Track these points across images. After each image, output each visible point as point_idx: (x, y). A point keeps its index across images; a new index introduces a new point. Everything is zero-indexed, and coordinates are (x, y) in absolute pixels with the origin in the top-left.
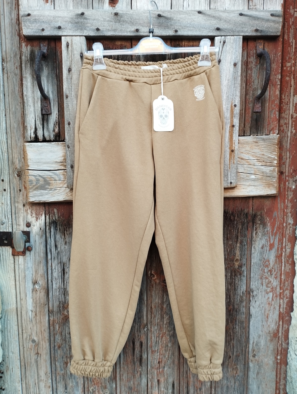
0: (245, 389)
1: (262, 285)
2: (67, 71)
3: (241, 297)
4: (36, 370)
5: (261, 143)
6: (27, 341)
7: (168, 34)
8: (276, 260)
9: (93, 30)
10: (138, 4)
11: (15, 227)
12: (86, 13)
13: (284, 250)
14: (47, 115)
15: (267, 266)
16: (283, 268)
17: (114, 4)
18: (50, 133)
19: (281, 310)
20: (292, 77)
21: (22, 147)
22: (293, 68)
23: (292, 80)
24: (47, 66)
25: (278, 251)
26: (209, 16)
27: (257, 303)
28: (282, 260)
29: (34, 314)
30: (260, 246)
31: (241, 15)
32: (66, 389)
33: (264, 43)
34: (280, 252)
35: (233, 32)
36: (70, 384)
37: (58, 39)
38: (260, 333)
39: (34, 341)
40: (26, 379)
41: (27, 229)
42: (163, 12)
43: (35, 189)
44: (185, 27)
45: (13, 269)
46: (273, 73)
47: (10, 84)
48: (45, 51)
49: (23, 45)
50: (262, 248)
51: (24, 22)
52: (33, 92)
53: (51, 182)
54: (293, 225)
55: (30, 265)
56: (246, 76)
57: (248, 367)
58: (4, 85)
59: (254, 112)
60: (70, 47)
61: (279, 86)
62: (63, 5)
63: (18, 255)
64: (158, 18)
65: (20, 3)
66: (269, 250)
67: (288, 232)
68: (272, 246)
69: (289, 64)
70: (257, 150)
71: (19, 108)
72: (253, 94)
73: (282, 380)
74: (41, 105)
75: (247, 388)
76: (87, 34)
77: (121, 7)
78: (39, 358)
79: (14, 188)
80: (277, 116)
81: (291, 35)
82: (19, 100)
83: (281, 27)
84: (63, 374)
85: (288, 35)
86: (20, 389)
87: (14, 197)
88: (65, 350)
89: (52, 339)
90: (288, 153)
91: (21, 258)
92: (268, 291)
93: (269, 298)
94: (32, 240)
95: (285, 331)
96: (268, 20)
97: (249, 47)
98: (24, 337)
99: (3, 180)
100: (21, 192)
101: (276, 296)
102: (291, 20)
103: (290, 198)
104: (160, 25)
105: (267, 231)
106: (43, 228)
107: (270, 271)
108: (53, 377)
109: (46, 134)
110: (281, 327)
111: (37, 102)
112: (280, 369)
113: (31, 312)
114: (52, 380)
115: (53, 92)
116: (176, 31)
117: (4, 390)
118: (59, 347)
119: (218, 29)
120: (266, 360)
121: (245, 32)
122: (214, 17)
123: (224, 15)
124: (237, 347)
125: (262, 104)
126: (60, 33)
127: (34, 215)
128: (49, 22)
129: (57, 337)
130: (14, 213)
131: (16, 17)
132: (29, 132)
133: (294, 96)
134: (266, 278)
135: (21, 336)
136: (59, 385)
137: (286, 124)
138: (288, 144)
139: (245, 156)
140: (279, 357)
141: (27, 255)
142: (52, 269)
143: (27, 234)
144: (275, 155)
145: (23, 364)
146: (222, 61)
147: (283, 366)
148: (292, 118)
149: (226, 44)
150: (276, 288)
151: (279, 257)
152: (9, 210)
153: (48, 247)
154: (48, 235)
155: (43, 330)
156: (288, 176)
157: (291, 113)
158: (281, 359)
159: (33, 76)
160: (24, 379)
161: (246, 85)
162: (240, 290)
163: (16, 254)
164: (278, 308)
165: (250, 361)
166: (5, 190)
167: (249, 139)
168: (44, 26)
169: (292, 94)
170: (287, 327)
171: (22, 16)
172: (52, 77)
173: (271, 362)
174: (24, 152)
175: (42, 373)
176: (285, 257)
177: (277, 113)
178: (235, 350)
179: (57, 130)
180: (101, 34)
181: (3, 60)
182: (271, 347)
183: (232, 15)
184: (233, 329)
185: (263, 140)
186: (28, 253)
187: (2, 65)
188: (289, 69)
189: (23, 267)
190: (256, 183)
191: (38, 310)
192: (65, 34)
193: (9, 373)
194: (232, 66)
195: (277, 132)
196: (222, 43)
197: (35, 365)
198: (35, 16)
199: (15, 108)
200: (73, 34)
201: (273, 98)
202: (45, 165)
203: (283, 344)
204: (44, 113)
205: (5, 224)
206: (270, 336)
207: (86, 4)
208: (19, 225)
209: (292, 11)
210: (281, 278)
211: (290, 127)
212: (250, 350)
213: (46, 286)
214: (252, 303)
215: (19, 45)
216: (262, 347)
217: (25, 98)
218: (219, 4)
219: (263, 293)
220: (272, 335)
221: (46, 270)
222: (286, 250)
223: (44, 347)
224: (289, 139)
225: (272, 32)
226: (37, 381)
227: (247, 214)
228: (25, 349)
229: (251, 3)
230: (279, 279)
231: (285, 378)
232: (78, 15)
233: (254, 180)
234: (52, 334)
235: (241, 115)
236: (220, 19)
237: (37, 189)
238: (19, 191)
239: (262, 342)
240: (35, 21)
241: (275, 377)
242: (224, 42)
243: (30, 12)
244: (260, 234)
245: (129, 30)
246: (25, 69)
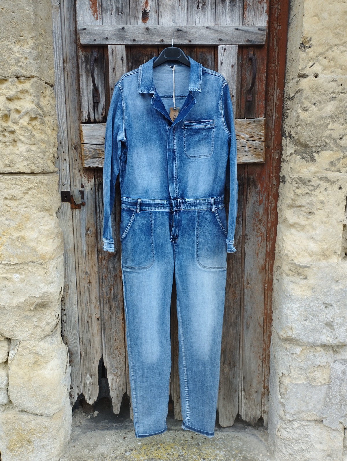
0: (242, 309)
1: (254, 231)
2: (112, 71)
3: (239, 240)
4: (88, 295)
5: (252, 124)
6: (82, 273)
7: (184, 43)
8: (264, 212)
9: (131, 40)
10: (163, 21)
11: (72, 187)
12: (126, 28)
13: (270, 205)
14: (97, 103)
15: (258, 217)
16: (269, 218)
17: (146, 20)
18: (98, 117)
19: (268, 250)
20: (276, 75)
21: (78, 127)
22: (276, 68)
23: (276, 77)
24: (97, 66)
25: (265, 206)
26: (214, 30)
27: (250, 244)
28: (268, 212)
29: (87, 253)
30: (253, 202)
31: (237, 29)
32: (110, 309)
33: (254, 50)
34: (266, 206)
35: (231, 41)
36: (114, 305)
37: (105, 47)
38: (252, 267)
39: (86, 273)
40: (81, 302)
41: (82, 189)
42: (181, 27)
43: (88, 159)
44: (196, 38)
45: (72, 219)
46: (261, 72)
47: (69, 79)
48: (96, 55)
49: (80, 50)
50: (254, 203)
51: (81, 34)
52: (87, 86)
53: (100, 153)
54: (276, 186)
55: (84, 216)
56: (241, 75)
57: (244, 293)
58: (64, 80)
59: (247, 101)
60: (114, 53)
61: (265, 82)
62: (109, 22)
63: (75, 209)
64: (177, 32)
65: (77, 19)
66: (259, 205)
67: (273, 191)
68: (261, 202)
69: (273, 65)
70: (249, 130)
71: (75, 97)
72: (247, 88)
73: (269, 303)
74: (93, 95)
75: (243, 308)
76: (126, 43)
77: (151, 22)
78: (90, 286)
79: (72, 158)
80: (264, 104)
81: (275, 43)
82: (76, 92)
83: (265, 39)
84: (108, 298)
85: (273, 43)
86: (77, 309)
87: (72, 165)
88: (110, 279)
89: (101, 271)
90: (273, 132)
91: (77, 211)
92: (258, 235)
93: (258, 241)
94: (85, 197)
95: (271, 265)
96: (256, 33)
97: (243, 53)
98: (80, 270)
99: (64, 152)
100: (77, 161)
101: (264, 239)
102: (275, 32)
103: (274, 165)
104: (179, 37)
105: (258, 190)
106: (93, 188)
107: (260, 220)
108: (101, 300)
109: (96, 117)
110: (268, 262)
111: (90, 93)
112: (268, 294)
113: (84, 251)
114: (100, 303)
115: (101, 86)
116: (190, 41)
117: (64, 310)
118: (106, 277)
119: (220, 40)
120: (257, 287)
121: (240, 42)
122: (217, 31)
123: (225, 30)
124: (235, 277)
125: (252, 95)
126: (107, 43)
127: (86, 179)
128: (99, 35)
129: (104, 270)
130: (72, 177)
131: (73, 30)
132: (84, 115)
133: (277, 89)
134: (257, 226)
135: (77, 269)
136: (105, 306)
137: (271, 110)
138: (273, 125)
139: (242, 134)
140: (266, 285)
141: (81, 209)
142: (100, 219)
143: (82, 193)
144: (262, 132)
145: (79, 290)
146: (223, 63)
147: (269, 292)
148: (276, 105)
149: (226, 51)
150: (264, 233)
151: (266, 210)
152: (68, 174)
153: (97, 203)
154: (97, 194)
155: (93, 265)
156: (273, 149)
157: (275, 102)
158: (268, 287)
159: (87, 74)
160: (79, 302)
161: (241, 81)
162: (238, 234)
163: (74, 208)
164: (265, 248)
165: (245, 288)
166: (65, 160)
167: (244, 121)
168: (96, 37)
169: (276, 87)
170: (272, 262)
171: (80, 30)
172: (100, 75)
173: (260, 289)
174: (80, 130)
175: (93, 297)
176: (271, 210)
177: (264, 102)
178: (234, 279)
179: (104, 114)
180: (137, 43)
181: (64, 61)
182: (260, 277)
183: (230, 29)
184: (233, 263)
185: (254, 122)
186: (82, 207)
187: (63, 65)
188: (273, 68)
189: (78, 217)
190: (249, 154)
191: (90, 249)
192: (111, 43)
193: (68, 297)
194: (231, 67)
195: (264, 115)
196: (223, 49)
197: (87, 291)
198: (89, 30)
199: (73, 98)
200: (117, 43)
201: (260, 91)
202: (96, 140)
203: (270, 275)
204: (95, 101)
205: (65, 186)
206: (260, 269)
207: (125, 20)
208: (76, 186)
209: (275, 25)
210: (267, 226)
211: (274, 112)
212: (245, 280)
213: (96, 232)
214: (247, 244)
215: (75, 50)
216: (253, 278)
217: (81, 90)
218: (222, 21)
219: (255, 237)
220: (261, 268)
221: (95, 220)
222: (271, 205)
223: (95, 277)
224: (274, 121)
225: (259, 42)
226: (89, 304)
227: (243, 178)
228: (81, 279)
229: (245, 20)
230: (266, 226)
231: (271, 301)
232: (119, 29)
233: (247, 151)
234: (101, 267)
235: (237, 103)
236: (221, 32)
237: (90, 158)
238: (75, 160)
239: (254, 274)
240: (89, 33)
241: (263, 300)
242: (225, 50)
243: (85, 27)
244: (253, 193)
245: (156, 40)
246: (81, 69)
